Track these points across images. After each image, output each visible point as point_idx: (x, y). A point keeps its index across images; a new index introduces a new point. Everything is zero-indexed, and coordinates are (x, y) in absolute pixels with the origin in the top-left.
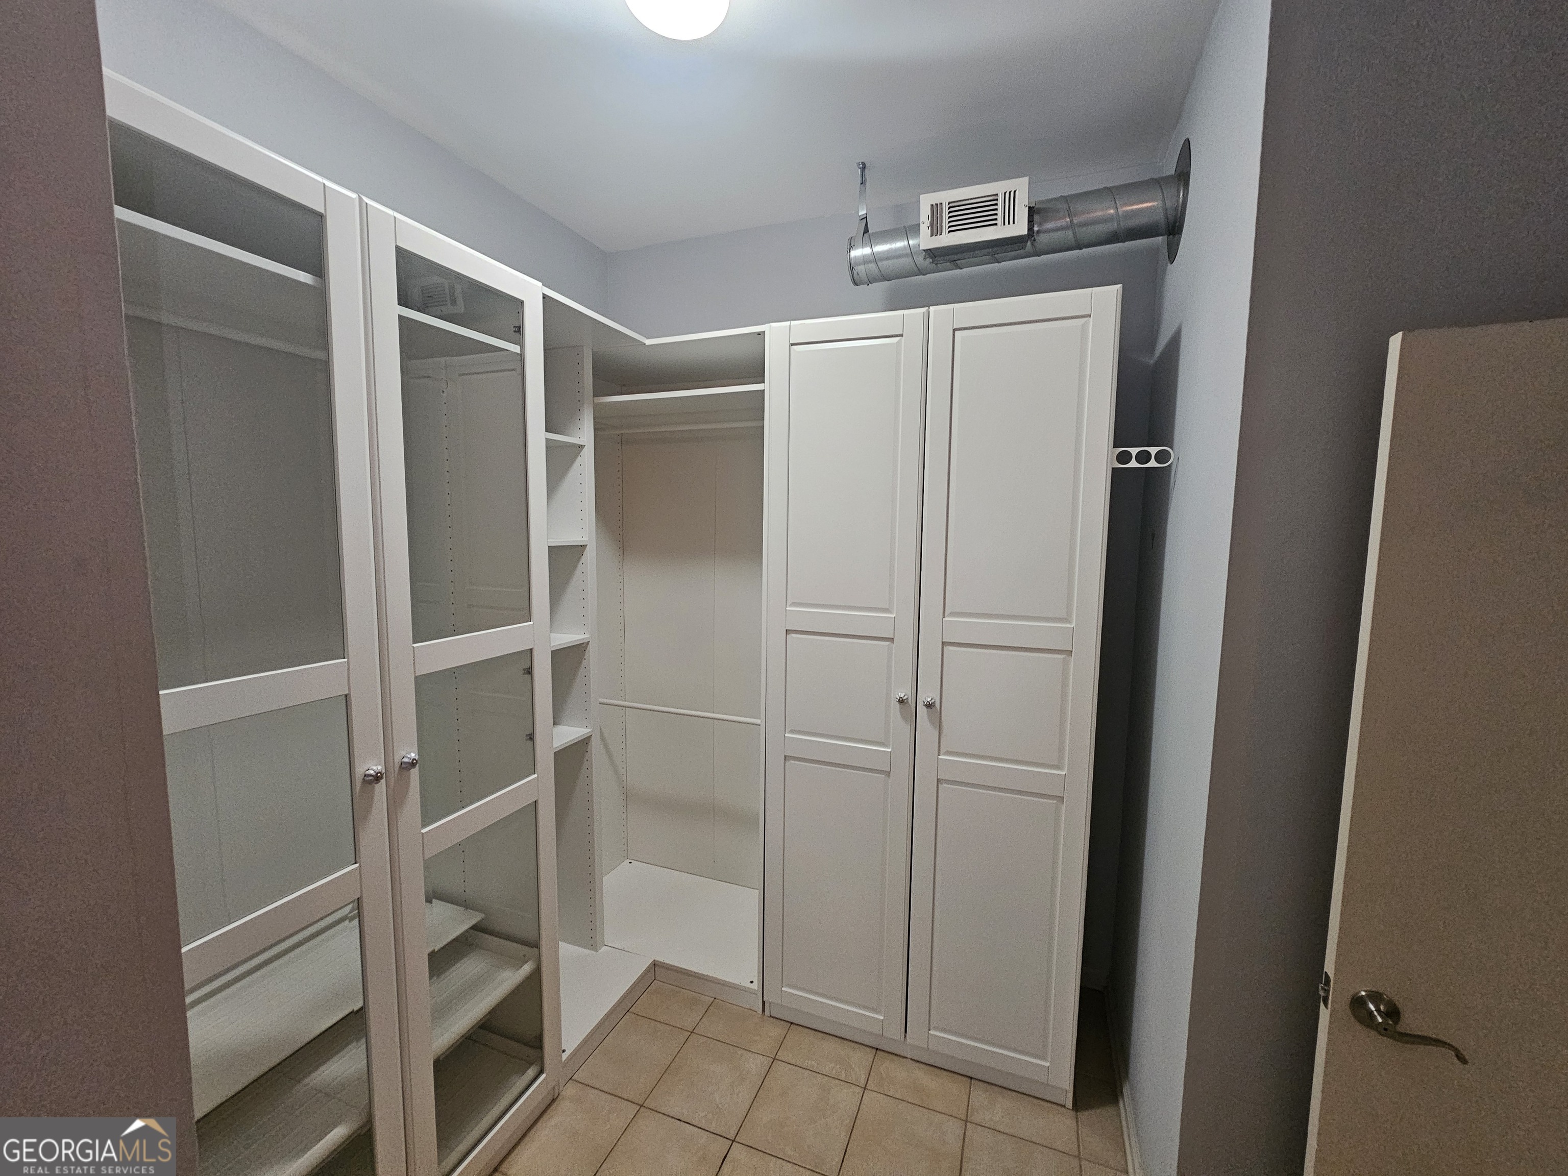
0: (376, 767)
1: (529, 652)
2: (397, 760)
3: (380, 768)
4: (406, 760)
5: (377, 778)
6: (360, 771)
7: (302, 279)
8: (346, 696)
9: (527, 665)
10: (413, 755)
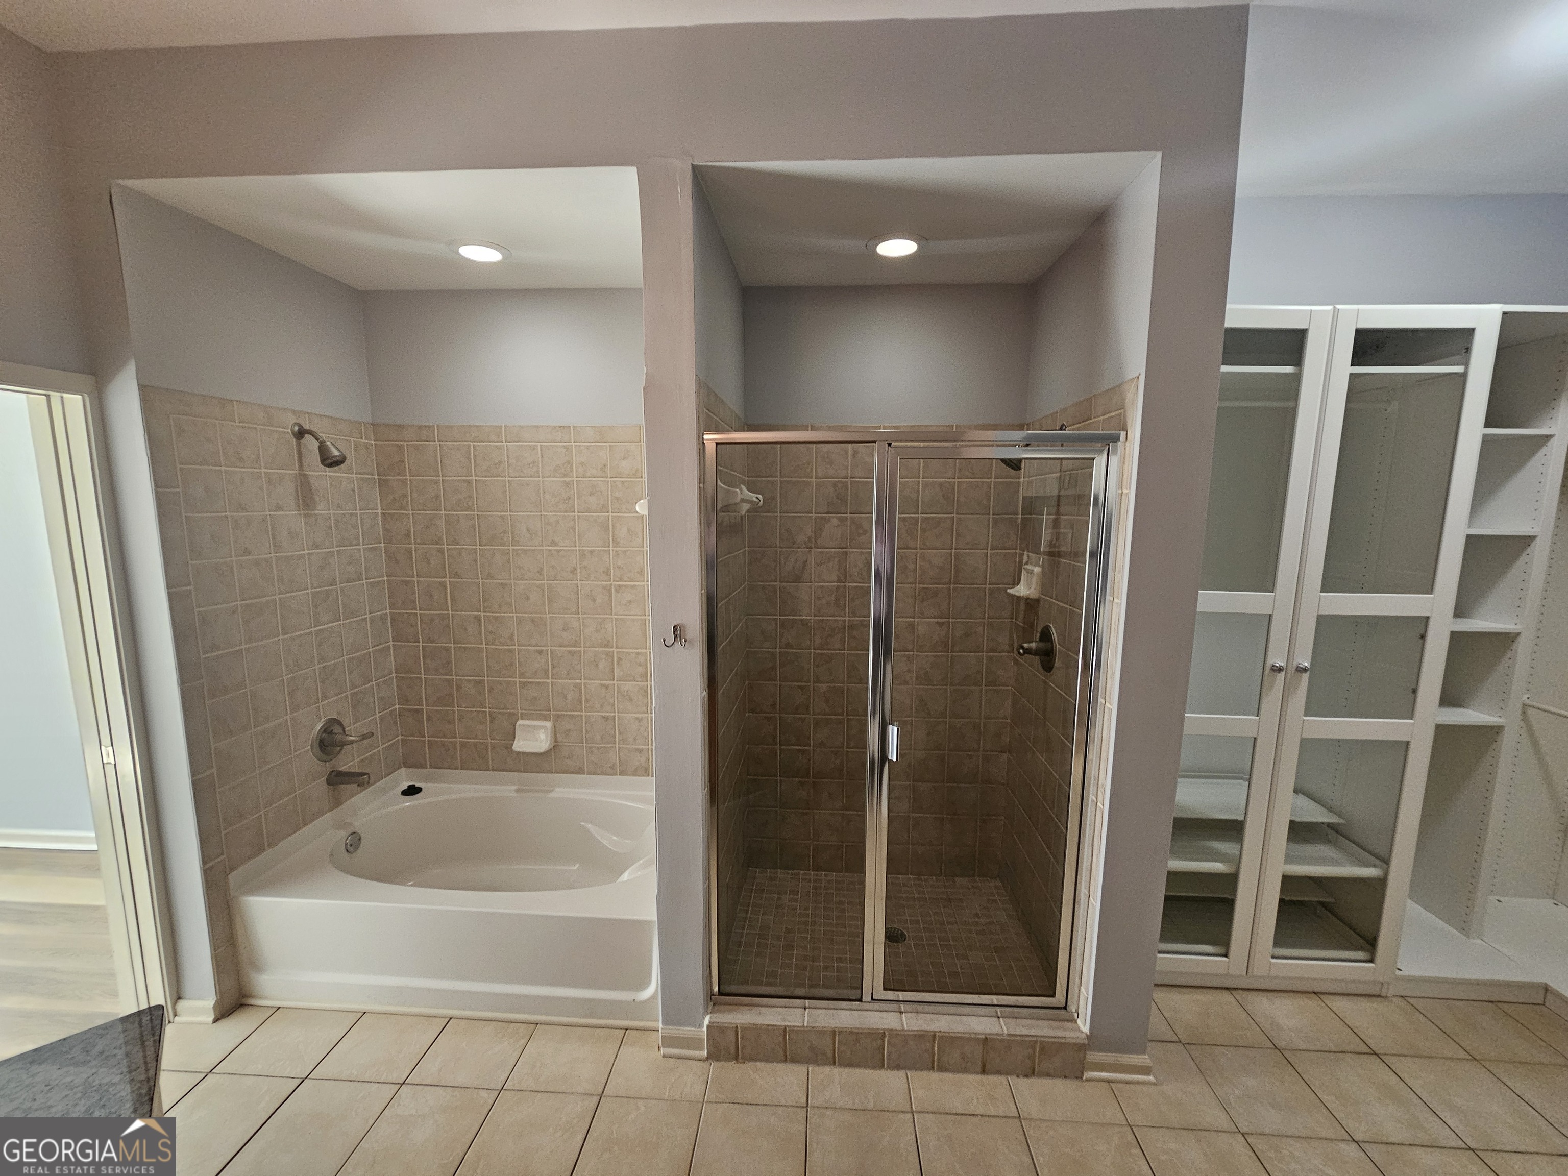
0: (1280, 663)
1: (1425, 620)
2: (1295, 664)
3: (1282, 664)
4: (1301, 666)
5: (1280, 669)
6: (1270, 662)
7: (1287, 371)
8: (1270, 615)
9: (1422, 632)
10: (1306, 665)
